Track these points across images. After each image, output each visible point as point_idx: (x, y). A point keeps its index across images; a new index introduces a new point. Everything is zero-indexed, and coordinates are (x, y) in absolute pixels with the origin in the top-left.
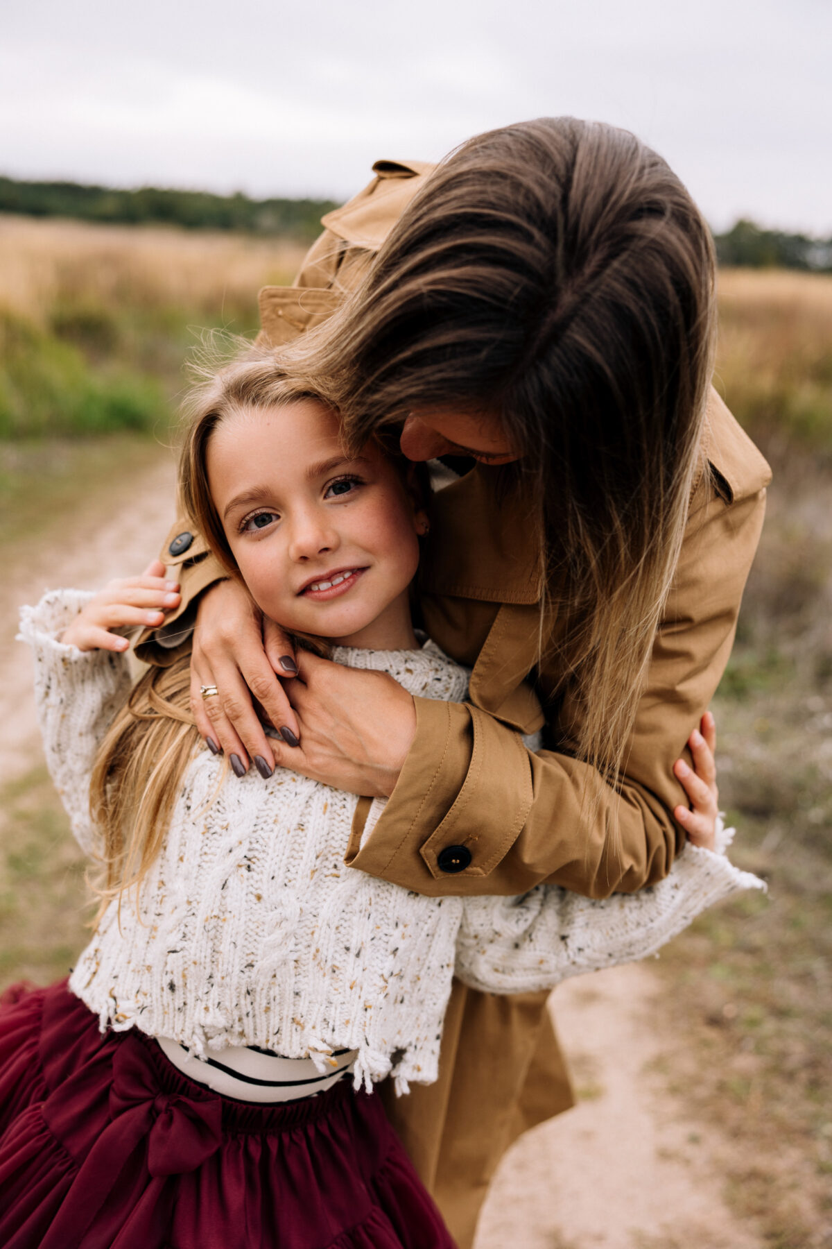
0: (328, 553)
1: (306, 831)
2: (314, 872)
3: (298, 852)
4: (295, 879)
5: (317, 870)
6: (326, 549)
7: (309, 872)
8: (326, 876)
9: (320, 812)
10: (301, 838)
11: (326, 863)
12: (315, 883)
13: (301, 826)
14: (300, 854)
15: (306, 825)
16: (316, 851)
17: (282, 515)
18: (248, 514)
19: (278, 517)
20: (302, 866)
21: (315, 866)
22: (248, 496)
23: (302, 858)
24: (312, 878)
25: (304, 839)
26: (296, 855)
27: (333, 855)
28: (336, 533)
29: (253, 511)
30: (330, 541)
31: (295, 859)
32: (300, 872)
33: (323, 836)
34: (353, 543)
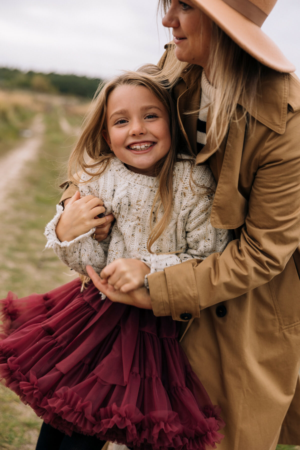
0: (142, 135)
1: (134, 237)
2: (139, 249)
3: (132, 242)
4: (132, 251)
5: (140, 248)
6: (142, 134)
7: (137, 249)
8: (142, 250)
9: (138, 232)
10: (133, 238)
11: (142, 246)
12: (139, 253)
13: (133, 235)
14: (133, 243)
15: (134, 234)
16: (139, 243)
17: (130, 121)
18: (119, 119)
19: (128, 122)
20: (135, 247)
21: (139, 247)
22: (120, 112)
23: (134, 244)
24: (138, 251)
25: (134, 239)
26: (132, 243)
27: (143, 244)
28: (146, 129)
29: (121, 118)
30: (144, 131)
31: (132, 245)
32: (134, 249)
33: (140, 239)
34: (151, 133)
